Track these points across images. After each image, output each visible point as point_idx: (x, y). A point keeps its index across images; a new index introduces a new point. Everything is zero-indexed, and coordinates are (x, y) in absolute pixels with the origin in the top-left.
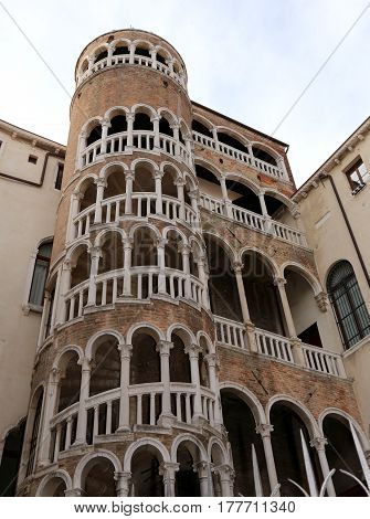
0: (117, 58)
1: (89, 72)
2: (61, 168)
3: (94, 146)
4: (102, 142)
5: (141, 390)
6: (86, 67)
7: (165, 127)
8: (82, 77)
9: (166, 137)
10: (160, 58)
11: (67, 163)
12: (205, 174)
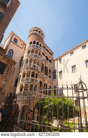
0: (36, 32)
1: (31, 33)
2: (25, 47)
3: (31, 45)
4: (32, 45)
5: (32, 78)
6: (31, 32)
7: (40, 45)
8: (30, 33)
9: (40, 47)
10: (42, 34)
11: (26, 47)
12: (43, 54)
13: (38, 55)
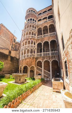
13: (34, 28)
